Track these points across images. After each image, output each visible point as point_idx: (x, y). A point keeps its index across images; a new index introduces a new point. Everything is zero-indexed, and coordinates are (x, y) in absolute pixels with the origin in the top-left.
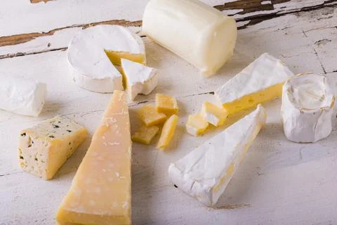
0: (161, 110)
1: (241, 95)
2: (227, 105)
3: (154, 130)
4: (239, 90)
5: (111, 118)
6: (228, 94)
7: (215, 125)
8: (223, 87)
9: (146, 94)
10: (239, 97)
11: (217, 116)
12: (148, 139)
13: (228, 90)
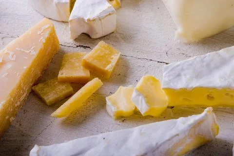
0: (88, 66)
1: (195, 84)
2: (170, 91)
3: (64, 90)
4: (198, 76)
5: (11, 53)
6: (179, 75)
7: (142, 113)
8: (179, 63)
9: (94, 37)
10: (190, 86)
11: (148, 102)
12: (50, 98)
13: (182, 69)
